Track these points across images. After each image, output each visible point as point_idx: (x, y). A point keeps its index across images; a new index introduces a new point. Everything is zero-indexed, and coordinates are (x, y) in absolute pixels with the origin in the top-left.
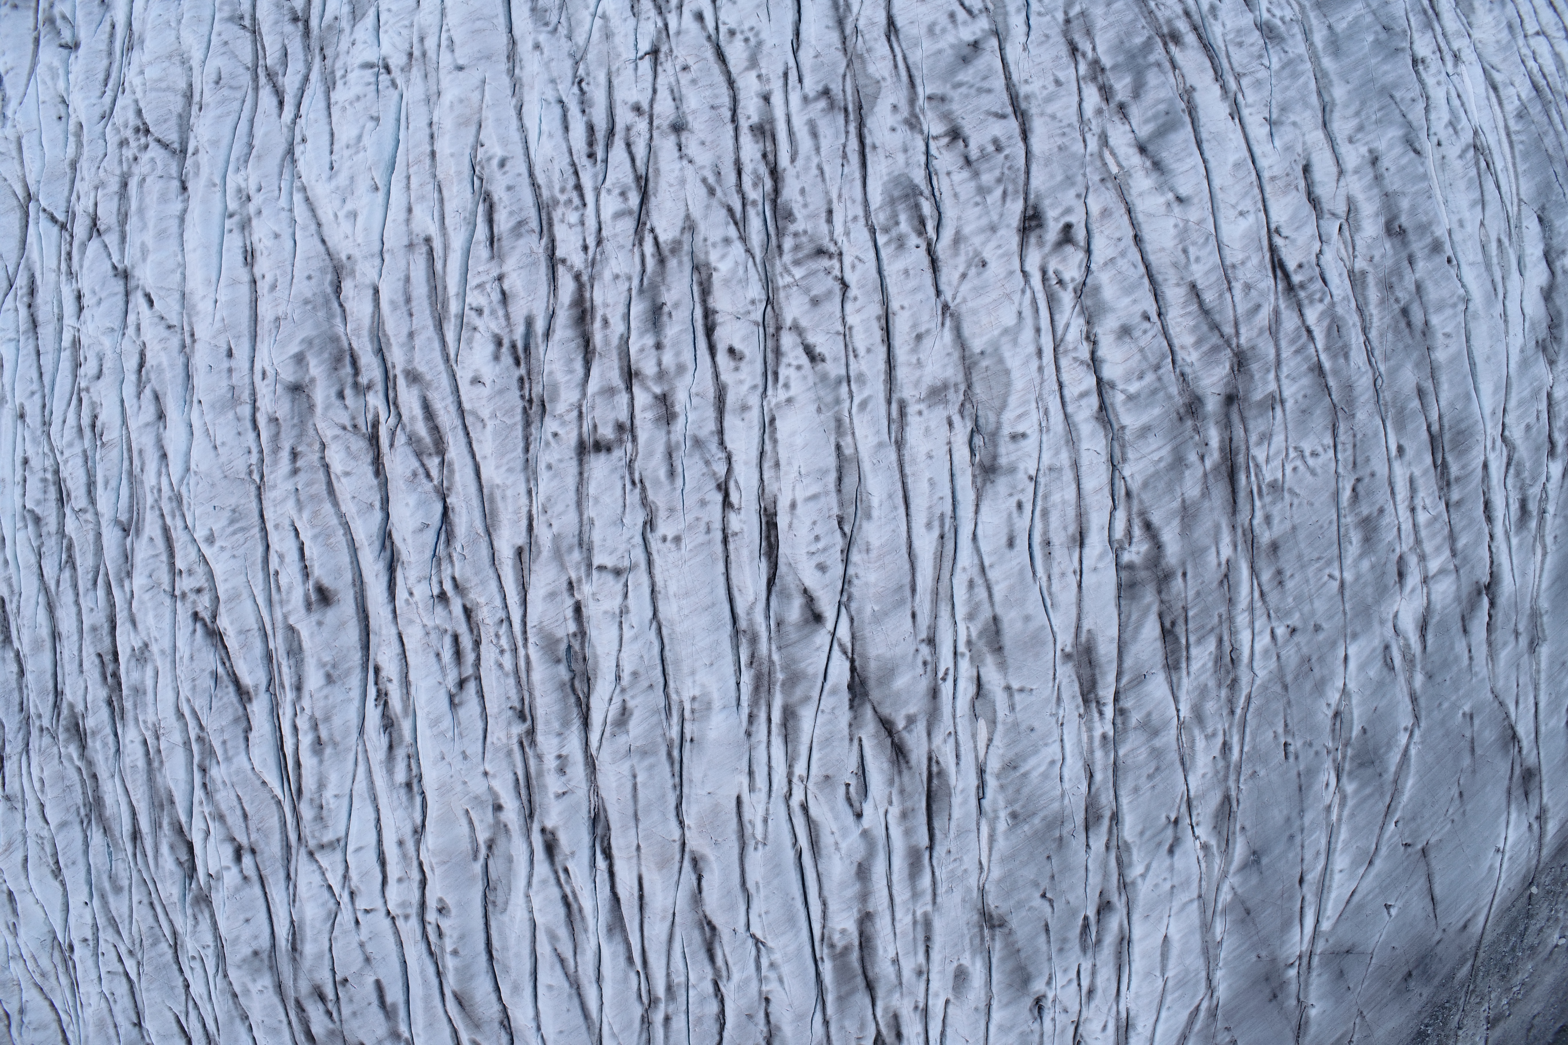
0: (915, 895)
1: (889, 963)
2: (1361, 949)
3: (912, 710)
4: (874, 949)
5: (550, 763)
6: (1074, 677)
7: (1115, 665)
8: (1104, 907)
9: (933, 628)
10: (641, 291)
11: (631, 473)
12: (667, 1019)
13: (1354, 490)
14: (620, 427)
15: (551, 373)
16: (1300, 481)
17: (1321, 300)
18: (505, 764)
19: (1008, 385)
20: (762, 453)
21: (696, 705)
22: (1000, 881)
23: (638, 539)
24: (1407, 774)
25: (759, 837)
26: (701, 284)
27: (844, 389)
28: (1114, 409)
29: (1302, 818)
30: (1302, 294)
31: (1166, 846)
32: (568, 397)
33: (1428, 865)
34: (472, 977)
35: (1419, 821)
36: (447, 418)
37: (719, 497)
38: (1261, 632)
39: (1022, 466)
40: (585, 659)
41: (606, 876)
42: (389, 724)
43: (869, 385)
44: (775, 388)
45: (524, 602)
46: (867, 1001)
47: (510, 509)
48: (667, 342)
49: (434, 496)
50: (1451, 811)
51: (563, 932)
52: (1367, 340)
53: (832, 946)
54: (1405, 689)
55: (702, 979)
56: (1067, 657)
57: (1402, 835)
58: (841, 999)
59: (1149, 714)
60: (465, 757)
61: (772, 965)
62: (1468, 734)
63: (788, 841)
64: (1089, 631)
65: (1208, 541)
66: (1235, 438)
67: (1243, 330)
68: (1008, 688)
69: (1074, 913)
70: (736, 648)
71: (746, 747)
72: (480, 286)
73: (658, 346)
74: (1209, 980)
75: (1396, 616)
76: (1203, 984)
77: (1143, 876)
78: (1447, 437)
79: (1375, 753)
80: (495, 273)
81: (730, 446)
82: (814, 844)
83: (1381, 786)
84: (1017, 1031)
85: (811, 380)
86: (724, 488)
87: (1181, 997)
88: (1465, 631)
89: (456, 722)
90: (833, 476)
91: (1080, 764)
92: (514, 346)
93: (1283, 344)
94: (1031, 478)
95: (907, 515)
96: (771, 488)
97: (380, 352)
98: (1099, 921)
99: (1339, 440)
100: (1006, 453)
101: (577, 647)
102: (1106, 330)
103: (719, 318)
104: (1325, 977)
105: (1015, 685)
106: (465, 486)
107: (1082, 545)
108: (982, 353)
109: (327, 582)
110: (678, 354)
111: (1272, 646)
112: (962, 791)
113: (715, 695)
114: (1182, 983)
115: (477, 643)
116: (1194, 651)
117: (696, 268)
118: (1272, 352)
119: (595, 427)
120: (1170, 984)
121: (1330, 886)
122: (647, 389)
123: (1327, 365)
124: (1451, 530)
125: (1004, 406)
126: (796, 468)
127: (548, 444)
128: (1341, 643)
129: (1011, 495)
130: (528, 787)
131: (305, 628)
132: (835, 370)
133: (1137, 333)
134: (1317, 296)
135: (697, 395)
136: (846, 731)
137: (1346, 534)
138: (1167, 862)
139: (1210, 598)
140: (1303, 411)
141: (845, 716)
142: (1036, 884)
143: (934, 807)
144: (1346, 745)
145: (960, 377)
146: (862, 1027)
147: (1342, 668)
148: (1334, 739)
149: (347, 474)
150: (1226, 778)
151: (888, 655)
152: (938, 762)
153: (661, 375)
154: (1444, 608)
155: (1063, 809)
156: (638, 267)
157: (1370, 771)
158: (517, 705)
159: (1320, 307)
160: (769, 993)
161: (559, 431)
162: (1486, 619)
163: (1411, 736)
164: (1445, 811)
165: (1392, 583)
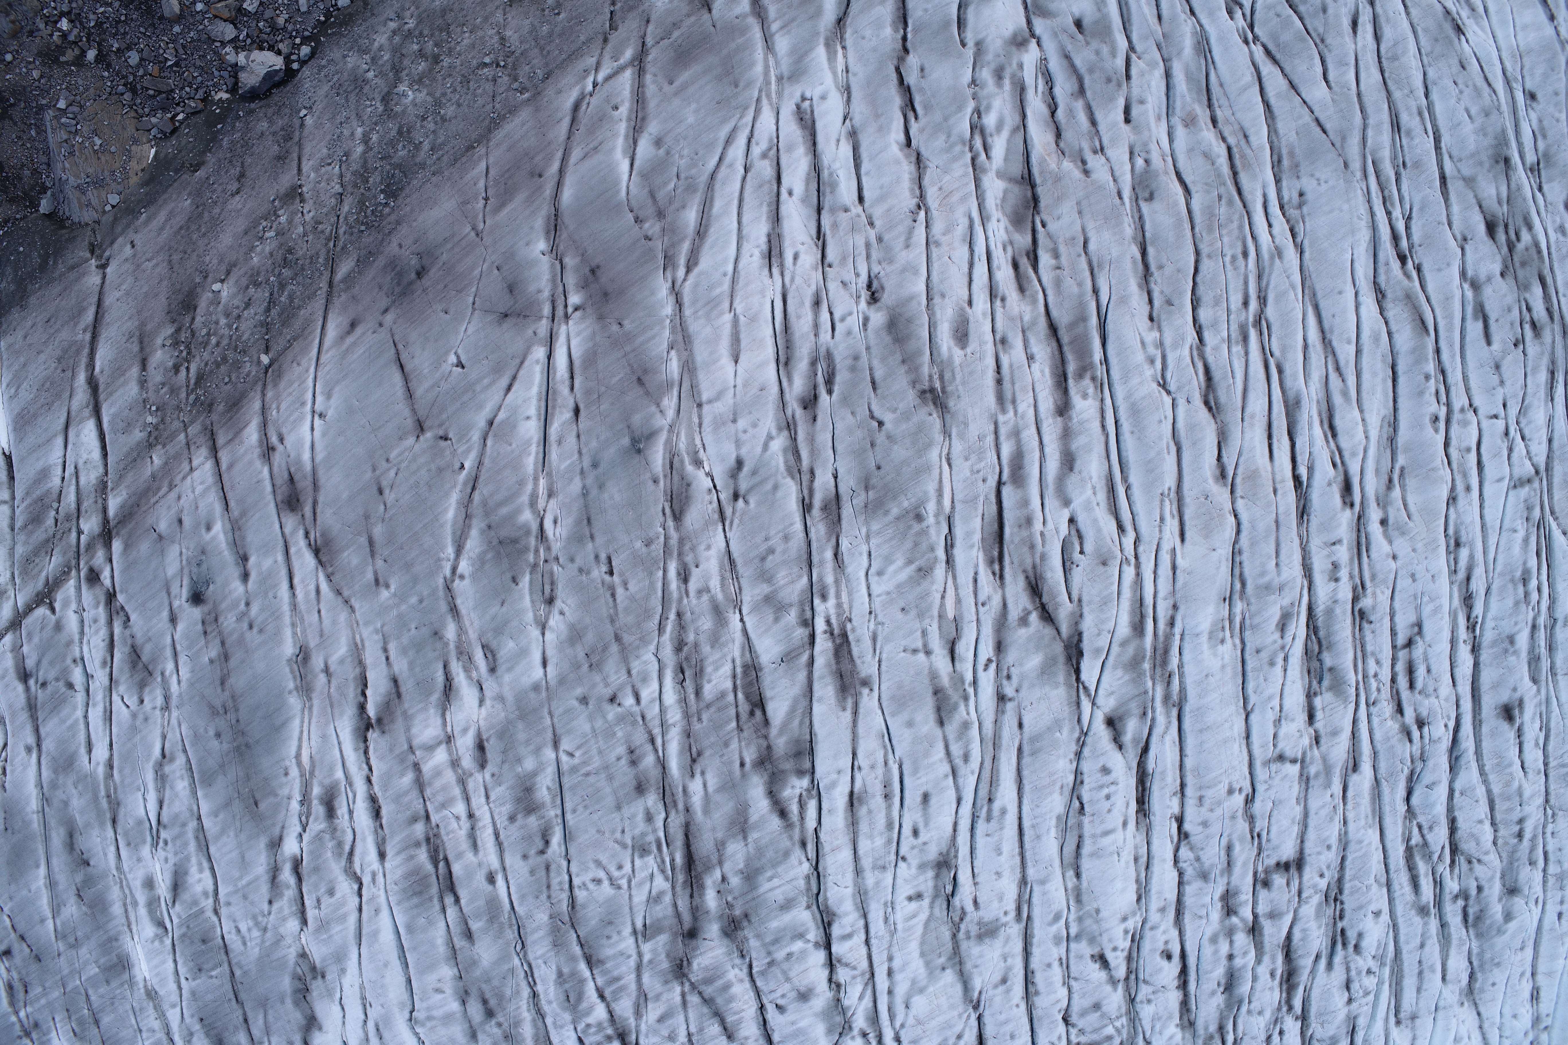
0: (1016, 434)
1: (1037, 357)
2: (490, 318)
3: (1023, 632)
4: (1054, 374)
5: (1344, 573)
6: (858, 662)
7: (816, 674)
8: (810, 402)
9: (1000, 711)
10: (1240, 1003)
11: (1260, 843)
12: (1246, 304)
13: (547, 843)
14: (1266, 884)
15: (1320, 927)
16: (613, 856)
17: (588, 1026)
18: (1378, 567)
19: (923, 943)
20: (1147, 867)
21: (1220, 635)
22: (929, 445)
23: (1260, 788)
24: (454, 524)
25: (1167, 503)
26: (1188, 1010)
27: (1073, 931)
28: (816, 925)
29: (584, 487)
30: (610, 1031)
31: (746, 469)
32: (1308, 910)
33: (414, 411)
34: (1413, 351)
35: (433, 467)
36: (1402, 879)
37: (1187, 827)
38: (652, 701)
39: (914, 871)
40: (1309, 672)
41: (1299, 458)
42: (1468, 600)
43: (1051, 936)
44: (1135, 929)
45: (1355, 722)
46: (1054, 313)
47: (1363, 808)
48: (1224, 962)
49: (1418, 811)
50: (392, 473)
51: (1337, 400)
52: (532, 985)
53: (1093, 379)
54: (467, 623)
55: (1216, 349)
56: (866, 683)
57: (454, 452)
58: (1083, 318)
59: (777, 620)
60: (1413, 576)
61: (1152, 361)
62: (380, 563)
63: (1136, 492)
64: (844, 709)
65: (718, 798)
66: (687, 897)
67: (678, 999)
68: (928, 653)
69: (845, 400)
70: (1183, 690)
71: (1178, 595)
72: (1367, 994)
73: (1231, 957)
74: (679, 303)
75: (481, 702)
76: (686, 299)
77: (770, 438)
78: (434, 890)
79: (499, 553)
80: (1354, 1005)
81: (1175, 874)
82: (1112, 490)
83: (487, 514)
84: (897, 266)
85: (1105, 938)
86: (1183, 835)
87: (711, 288)
88: (395, 681)
89: (1418, 609)
90: (1086, 850)
91: (849, 570)
92: (1344, 944)
93: (633, 987)
94: (904, 859)
95: (1020, 819)
96: (1141, 838)
97: (1443, 925)
98: (815, 387)
99: (568, 893)
100: (926, 882)
101: (1315, 683)
102: (823, 996)
103: (1176, 983)
104: (532, 288)
105: (921, 656)
106: (1395, 823)
107: (852, 794)
108: (943, 969)
109: (1505, 726)
110: (1216, 952)
111: (638, 685)
112: (972, 546)
113: (1205, 646)
114: (712, 304)
115: (1393, 680)
116: (729, 685)
117: (1192, 1024)
118: (646, 978)
119: (1288, 884)
120: (726, 305)
121: (540, 400)
122: (1243, 920)
123: (583, 966)
124: (422, 792)
125: (927, 923)
126: (1123, 860)
127: (1328, 867)
128: (553, 682)
129: (925, 844)
130: (1359, 544)
131: (1526, 686)
132: (1083, 948)
133: (793, 995)
134: (593, 1030)
135: (1200, 918)
136: (1087, 609)
137: (555, 796)
138: (743, 452)
139: (712, 739)
140: (610, 923)
141: (1088, 625)
142: (889, 437)
143: (996, 526)
144: (535, 566)
145: (964, 945)
146: (1058, 282)
147: (549, 653)
148: (552, 574)
149: (1481, 822)
150: (681, 541)
151: (1047, 688)
152: (994, 574)
153: (1230, 933)
154: (425, 709)
155: (867, 522)
156: (1240, 1021)
157: (504, 533)
158: (1366, 625)
159: (590, 1020)
160: (1151, 329)
161: (1317, 879)
162: (369, 692)
163: (454, 570)
164: (400, 475)
165: (492, 741)
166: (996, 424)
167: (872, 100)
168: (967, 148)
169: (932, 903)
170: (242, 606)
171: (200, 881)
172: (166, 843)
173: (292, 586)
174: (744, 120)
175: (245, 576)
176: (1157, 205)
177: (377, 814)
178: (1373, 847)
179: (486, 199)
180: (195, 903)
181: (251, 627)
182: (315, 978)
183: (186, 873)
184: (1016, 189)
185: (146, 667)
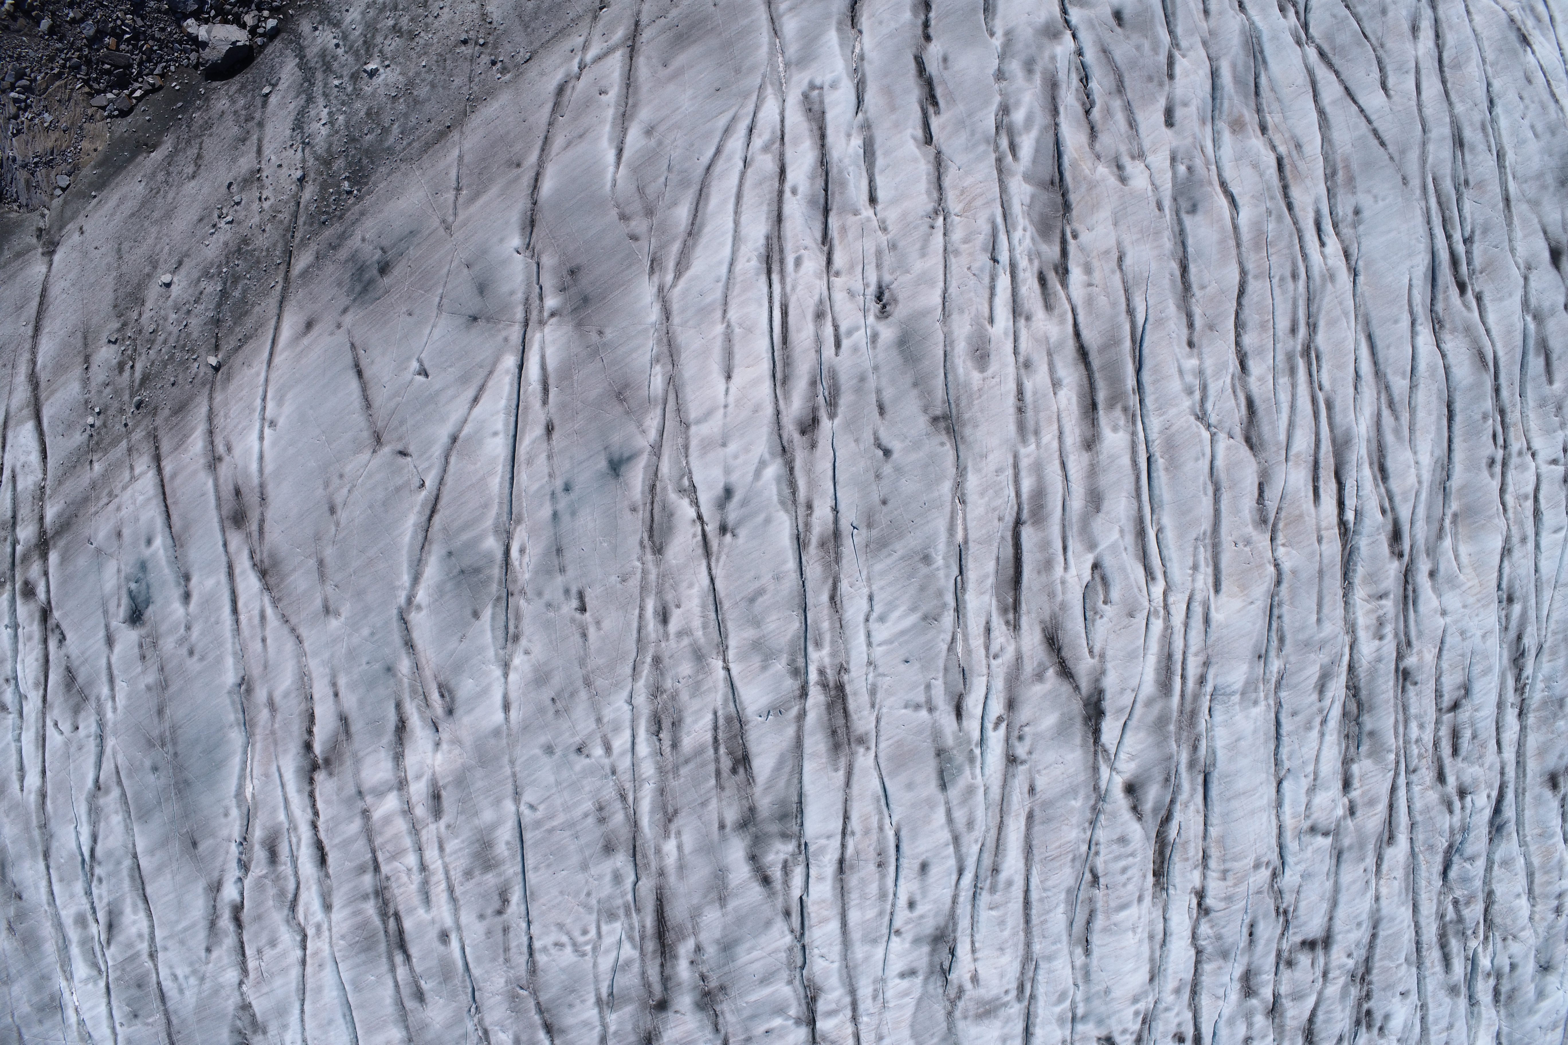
0: (1038, 468)
1: (1064, 384)
2: (456, 321)
3: (1037, 689)
4: (1082, 403)
5: (1389, 630)
6: (854, 717)
7: (807, 729)
8: (809, 427)
9: (1009, 774)
11: (1286, 922)
12: (1294, 330)
13: (505, 903)
14: (1290, 964)
15: (1343, 1010)
16: (577, 920)
18: (1425, 623)
19: (914, 1024)
20: (1163, 946)
21: (1254, 696)
22: (940, 478)
23: (1289, 862)
24: (411, 550)
25: (1202, 548)
27: (1080, 1012)
28: (799, 999)
29: (555, 513)
31: (735, 499)
32: (1333, 991)
33: (371, 422)
34: (1471, 387)
35: (390, 486)
36: (1433, 957)
37: (1208, 902)
38: (624, 752)
39: (907, 945)
40: (1347, 737)
41: (1346, 502)
42: (1519, 661)
43: (1055, 1016)
44: (1147, 1010)
45: (1393, 791)
46: (1084, 335)
47: (1396, 884)
49: (1454, 885)
50: (346, 491)
51: (1389, 438)
53: (1125, 409)
54: (422, 658)
55: (1260, 378)
56: (862, 740)
57: (414, 470)
58: (1115, 342)
59: (765, 668)
60: (1462, 633)
61: (1190, 391)
62: (330, 588)
63: (1168, 538)
64: (837, 769)
65: (693, 860)
66: (657, 966)
68: (931, 709)
69: (849, 426)
70: (1210, 754)
71: (1210, 651)
73: (1248, 1041)
74: (666, 310)
75: (438, 744)
76: (675, 307)
77: (762, 465)
78: (382, 947)
79: (459, 584)
81: (1193, 952)
82: (1141, 533)
83: (448, 539)
84: (912, 276)
85: (1114, 1019)
86: (1203, 910)
87: (701, 295)
88: (344, 720)
89: (1467, 669)
90: (1097, 925)
91: (847, 614)
92: (1369, 1026)
94: (897, 932)
95: (1027, 891)
96: (1158, 913)
97: (1473, 1004)
98: (816, 411)
99: (527, 957)
100: (921, 956)
101: (1352, 749)
104: (504, 289)
105: (924, 713)
106: (1429, 899)
107: (841, 861)
109: (1548, 794)
110: (1232, 1035)
111: (609, 734)
112: (985, 592)
113: (1237, 707)
114: (702, 314)
115: (1436, 746)
116: (709, 738)
119: (1313, 964)
120: (719, 313)
121: (508, 414)
122: (1263, 1001)
123: (540, 1034)
124: (371, 842)
125: (920, 1001)
126: (1137, 937)
127: (1357, 946)
128: (514, 729)
129: (922, 917)
130: (1406, 597)
132: (1090, 1031)
135: (1218, 998)
136: (1109, 666)
137: (515, 853)
138: (733, 479)
139: (690, 797)
140: (573, 991)
141: (1110, 682)
142: (896, 468)
143: (1012, 569)
144: (498, 598)
145: (961, 1025)
146: (1090, 301)
147: (513, 696)
148: (517, 608)
149: (1518, 896)
150: (662, 577)
151: (1062, 751)
152: (1007, 623)
153: (1248, 1017)
154: (375, 751)
155: (868, 562)
157: (465, 562)
158: (1409, 686)
160: (1190, 356)
161: (1345, 960)
162: (316, 730)
163: (410, 600)
164: (356, 493)
165: (449, 788)
166: (1016, 457)
167: (888, 91)
168: (991, 148)
169: (926, 979)
170: (182, 630)
171: (134, 922)
172: (100, 880)
173: (235, 610)
174: (745, 110)
175: (187, 597)
176: (1199, 218)
177: (322, 860)
178: (1406, 924)
179: (458, 189)
180: (130, 945)
181: (191, 653)
182: (255, 1032)
183: (121, 913)
184: (1045, 196)
185: (81, 691)
